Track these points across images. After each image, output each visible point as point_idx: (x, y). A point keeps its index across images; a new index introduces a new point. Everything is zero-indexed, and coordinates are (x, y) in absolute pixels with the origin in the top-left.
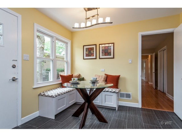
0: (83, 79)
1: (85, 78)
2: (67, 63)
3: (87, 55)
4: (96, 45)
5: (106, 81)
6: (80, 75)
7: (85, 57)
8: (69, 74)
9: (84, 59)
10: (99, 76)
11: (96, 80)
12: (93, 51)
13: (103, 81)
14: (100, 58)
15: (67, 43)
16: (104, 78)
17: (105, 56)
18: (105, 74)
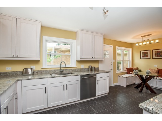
0: (140, 71)
1: (142, 70)
2: (129, 61)
3: (143, 57)
4: (150, 50)
5: (158, 73)
6: (138, 68)
7: (142, 58)
8: (131, 67)
9: (141, 59)
10: (153, 70)
11: (150, 72)
12: (148, 54)
13: (156, 73)
14: (153, 58)
15: (129, 50)
16: (156, 71)
17: (158, 57)
18: (157, 69)
